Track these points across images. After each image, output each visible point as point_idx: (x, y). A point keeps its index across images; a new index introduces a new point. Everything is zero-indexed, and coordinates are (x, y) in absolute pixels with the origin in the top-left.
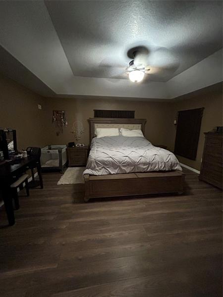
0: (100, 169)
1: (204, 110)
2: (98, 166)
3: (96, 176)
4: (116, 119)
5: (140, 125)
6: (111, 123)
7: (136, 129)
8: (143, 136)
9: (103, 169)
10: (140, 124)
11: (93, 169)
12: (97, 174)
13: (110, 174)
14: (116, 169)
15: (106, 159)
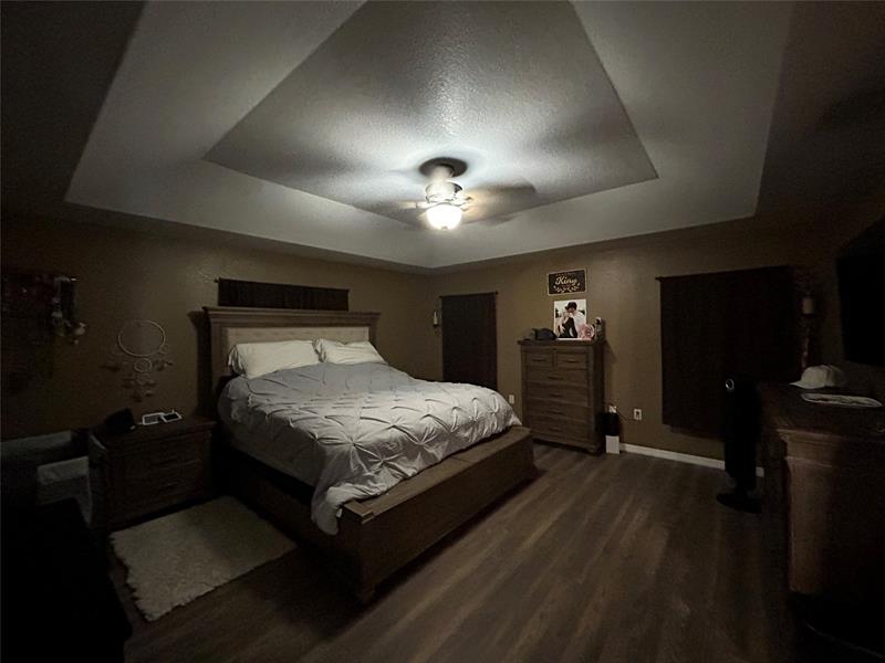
0: (377, 473)
1: (499, 295)
2: (369, 465)
3: (375, 497)
4: (309, 313)
5: (367, 329)
6: (286, 326)
7: (359, 341)
8: (382, 359)
9: (386, 469)
10: (363, 325)
11: (357, 478)
12: (375, 491)
13: (406, 478)
14: (412, 458)
15: (386, 436)
